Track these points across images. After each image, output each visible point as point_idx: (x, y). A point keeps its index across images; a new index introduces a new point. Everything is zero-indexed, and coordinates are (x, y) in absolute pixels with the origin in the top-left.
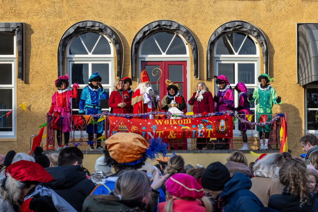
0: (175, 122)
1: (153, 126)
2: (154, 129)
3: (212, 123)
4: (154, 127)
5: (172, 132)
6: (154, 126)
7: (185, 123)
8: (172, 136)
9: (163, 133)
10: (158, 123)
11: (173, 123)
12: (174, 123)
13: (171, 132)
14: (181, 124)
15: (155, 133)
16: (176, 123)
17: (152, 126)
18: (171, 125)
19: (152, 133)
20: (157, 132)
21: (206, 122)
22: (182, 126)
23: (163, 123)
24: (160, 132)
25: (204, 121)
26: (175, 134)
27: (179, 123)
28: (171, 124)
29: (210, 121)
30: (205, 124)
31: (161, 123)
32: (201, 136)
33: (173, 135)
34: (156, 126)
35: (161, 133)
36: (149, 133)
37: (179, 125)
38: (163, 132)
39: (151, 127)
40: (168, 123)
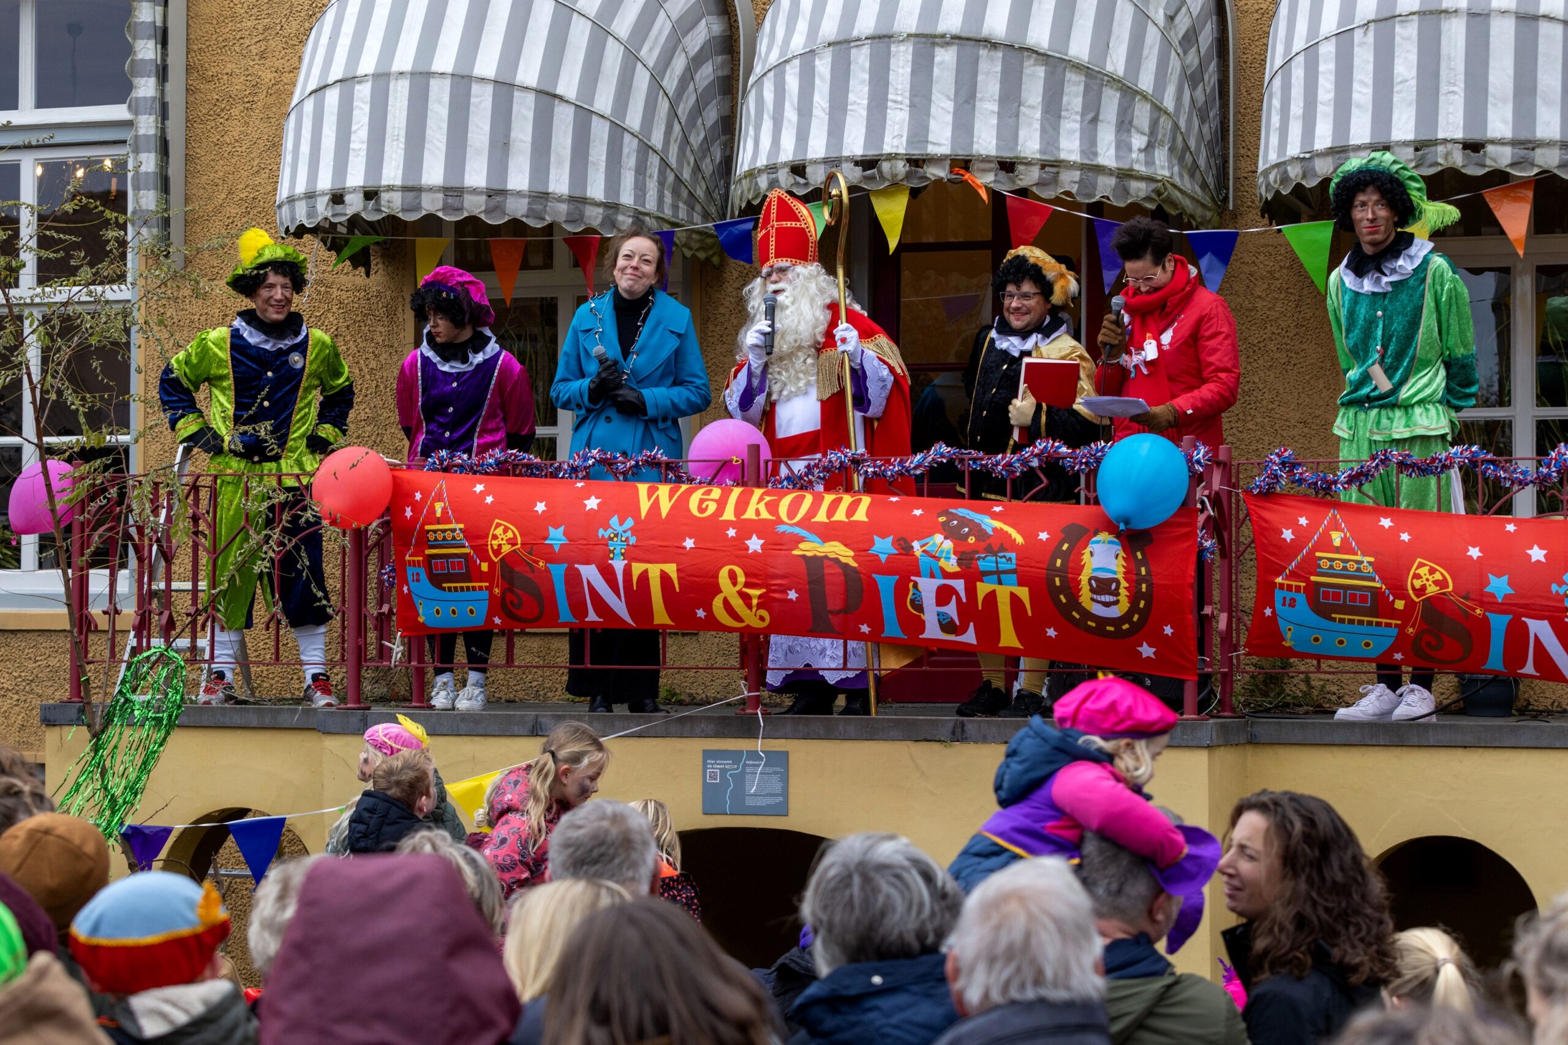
0: (762, 507)
1: (614, 521)
2: (617, 546)
3: (1019, 540)
4: (620, 529)
5: (733, 576)
6: (621, 523)
7: (821, 517)
8: (737, 603)
9: (674, 576)
10: (645, 505)
11: (744, 511)
12: (750, 514)
13: (724, 573)
14: (798, 524)
15: (627, 572)
16: (765, 515)
17: (607, 527)
18: (729, 524)
19: (608, 573)
20: (637, 568)
21: (977, 529)
22: (802, 539)
23: (680, 506)
24: (654, 571)
25: (964, 521)
26: (755, 593)
27: (784, 517)
28: (729, 514)
29: (1006, 528)
30: (972, 540)
31: (665, 507)
32: (947, 626)
33: (746, 598)
34: (630, 523)
35: (665, 577)
36: (589, 573)
37: (781, 528)
38: (671, 569)
39: (601, 532)
40: (712, 507)
